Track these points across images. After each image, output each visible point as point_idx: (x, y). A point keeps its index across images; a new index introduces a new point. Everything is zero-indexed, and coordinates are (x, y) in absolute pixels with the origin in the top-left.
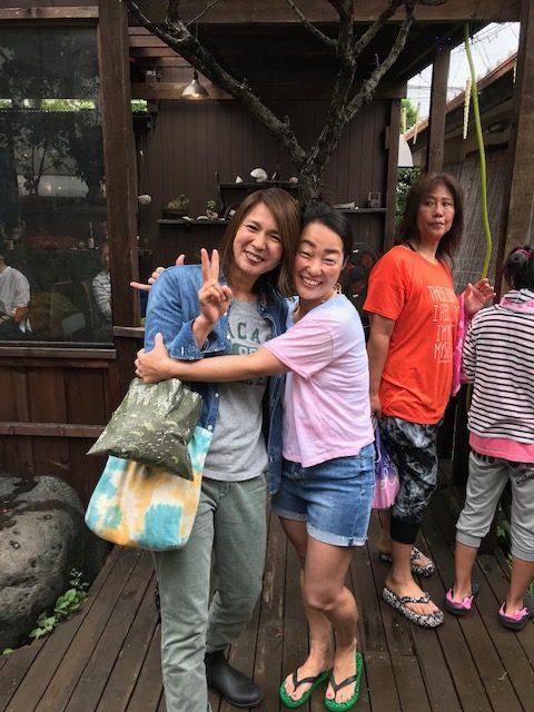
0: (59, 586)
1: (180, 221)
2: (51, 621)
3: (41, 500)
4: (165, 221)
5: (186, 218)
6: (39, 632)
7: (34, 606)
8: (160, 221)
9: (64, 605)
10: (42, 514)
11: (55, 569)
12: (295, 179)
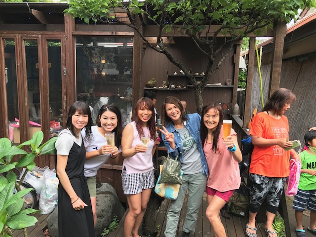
0: (110, 220)
2: (108, 231)
3: (104, 191)
4: (146, 88)
5: (155, 87)
6: (104, 234)
7: (103, 225)
8: (145, 88)
9: (111, 226)
10: (105, 195)
11: (109, 214)
12: (197, 74)
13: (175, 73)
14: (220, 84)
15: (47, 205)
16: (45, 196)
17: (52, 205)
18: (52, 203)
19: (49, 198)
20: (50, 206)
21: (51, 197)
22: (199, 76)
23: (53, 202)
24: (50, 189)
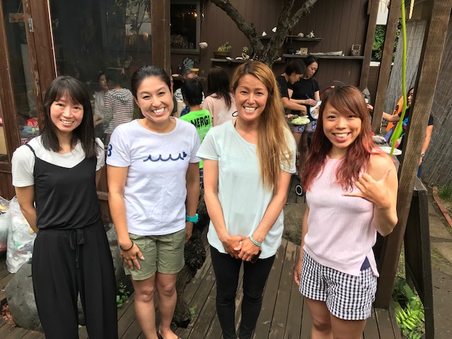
1: (225, 60)
4: (215, 60)
5: (229, 58)
8: (213, 60)
12: (301, 35)
13: (264, 34)
14: (340, 53)
15: (16, 258)
16: (12, 244)
17: (24, 259)
18: (24, 256)
19: (19, 248)
20: (21, 261)
21: (22, 246)
22: (304, 39)
23: (26, 253)
24: (19, 234)
